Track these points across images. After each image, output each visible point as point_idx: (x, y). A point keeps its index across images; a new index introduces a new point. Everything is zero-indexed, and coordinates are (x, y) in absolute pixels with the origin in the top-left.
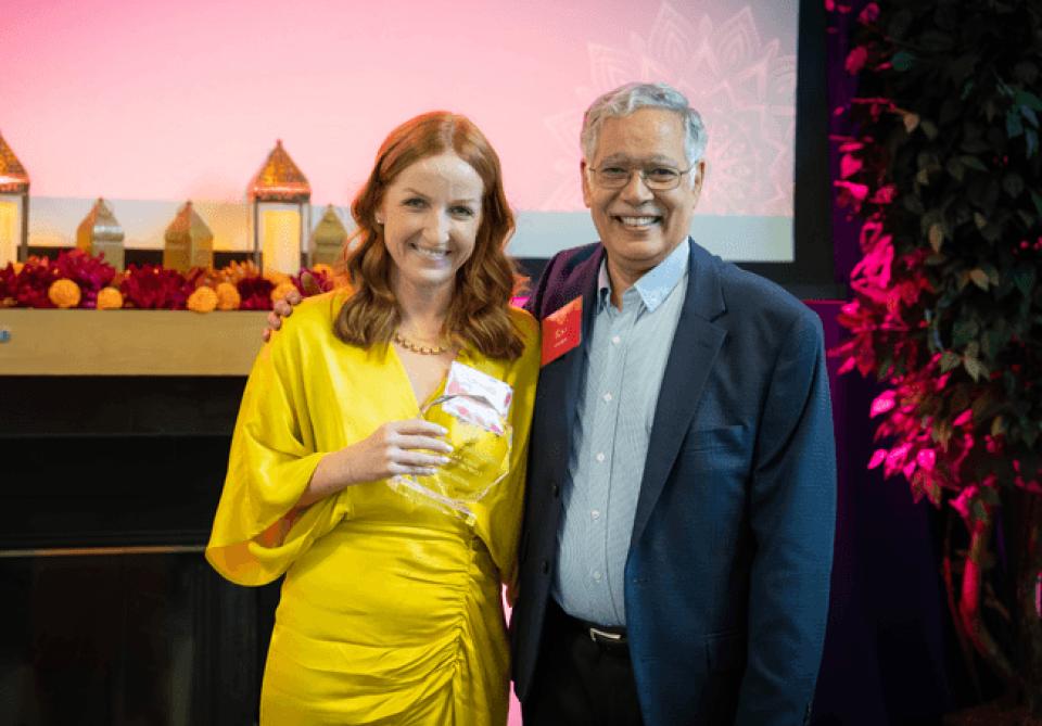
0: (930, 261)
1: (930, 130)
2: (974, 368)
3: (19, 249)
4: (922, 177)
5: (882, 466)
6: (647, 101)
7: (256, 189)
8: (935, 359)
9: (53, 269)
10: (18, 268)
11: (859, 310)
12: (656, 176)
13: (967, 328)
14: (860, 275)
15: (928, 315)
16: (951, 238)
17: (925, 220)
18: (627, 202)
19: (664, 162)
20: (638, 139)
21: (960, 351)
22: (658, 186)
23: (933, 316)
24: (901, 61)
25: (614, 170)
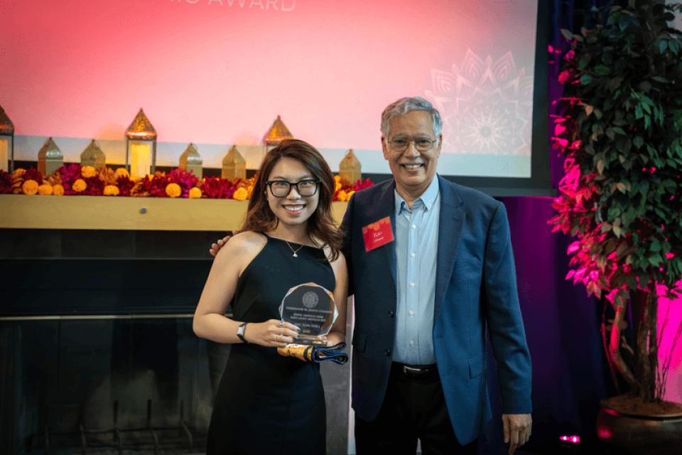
0: (598, 178)
1: (598, 114)
2: (618, 232)
3: (151, 167)
4: (594, 137)
5: (572, 279)
6: (414, 107)
7: (267, 139)
8: (599, 226)
9: (167, 178)
10: (151, 177)
11: (563, 201)
12: (421, 144)
13: (614, 212)
14: (564, 184)
15: (596, 204)
16: (607, 167)
17: (595, 158)
18: (407, 157)
19: (424, 136)
20: (411, 126)
21: (611, 223)
22: (422, 149)
23: (598, 206)
24: (585, 80)
25: (400, 141)
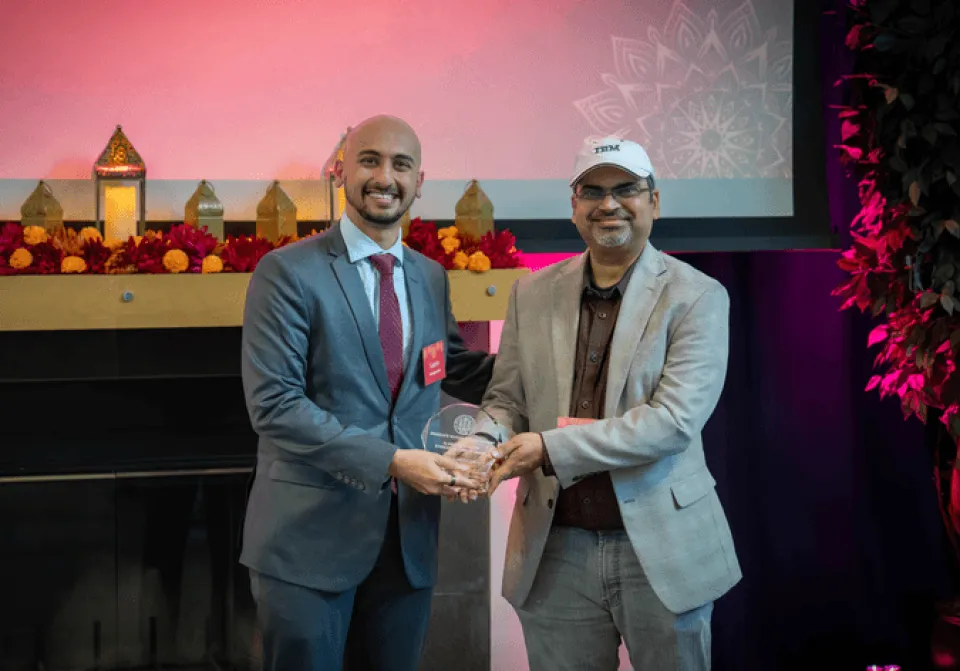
0: (910, 213)
1: (908, 101)
2: (948, 304)
3: (138, 223)
4: (901, 143)
5: (877, 389)
8: (917, 297)
9: (166, 241)
10: (138, 240)
11: (856, 256)
13: (944, 270)
14: (859, 224)
15: (908, 259)
16: (927, 194)
17: (905, 179)
21: (938, 290)
23: (913, 261)
24: (882, 42)
